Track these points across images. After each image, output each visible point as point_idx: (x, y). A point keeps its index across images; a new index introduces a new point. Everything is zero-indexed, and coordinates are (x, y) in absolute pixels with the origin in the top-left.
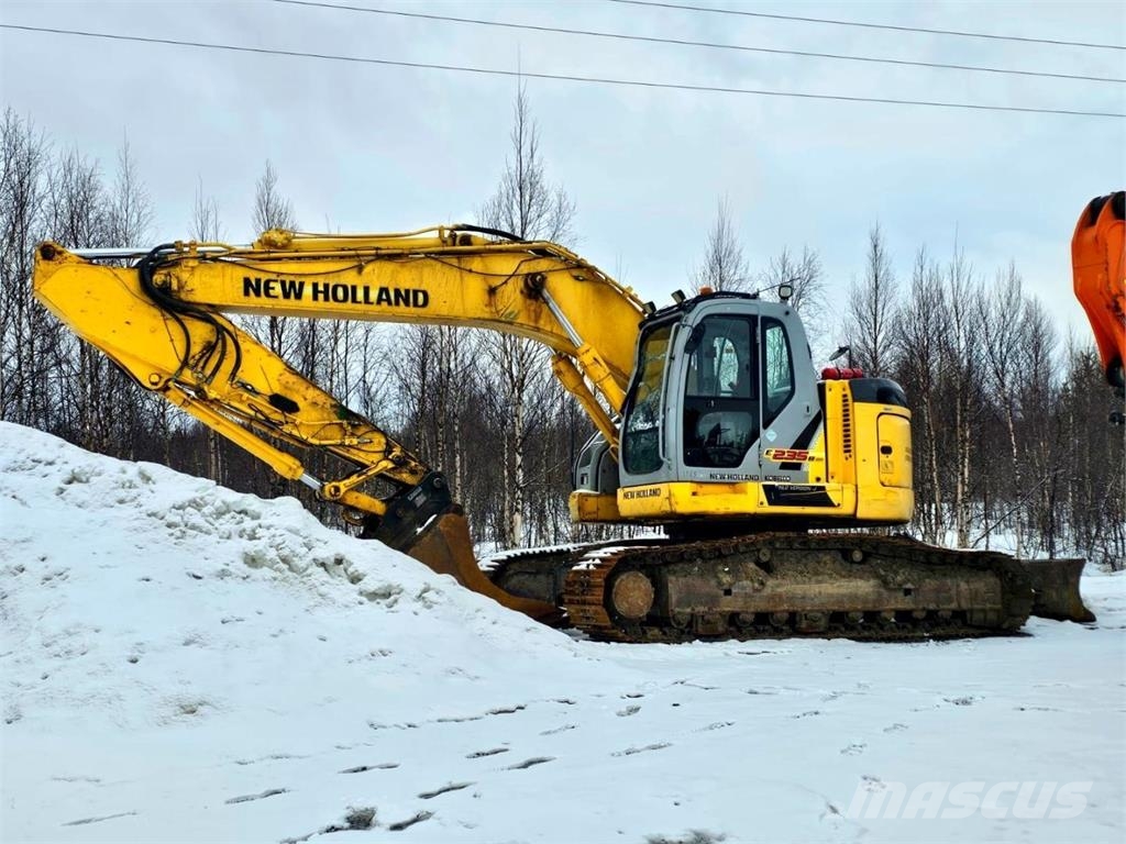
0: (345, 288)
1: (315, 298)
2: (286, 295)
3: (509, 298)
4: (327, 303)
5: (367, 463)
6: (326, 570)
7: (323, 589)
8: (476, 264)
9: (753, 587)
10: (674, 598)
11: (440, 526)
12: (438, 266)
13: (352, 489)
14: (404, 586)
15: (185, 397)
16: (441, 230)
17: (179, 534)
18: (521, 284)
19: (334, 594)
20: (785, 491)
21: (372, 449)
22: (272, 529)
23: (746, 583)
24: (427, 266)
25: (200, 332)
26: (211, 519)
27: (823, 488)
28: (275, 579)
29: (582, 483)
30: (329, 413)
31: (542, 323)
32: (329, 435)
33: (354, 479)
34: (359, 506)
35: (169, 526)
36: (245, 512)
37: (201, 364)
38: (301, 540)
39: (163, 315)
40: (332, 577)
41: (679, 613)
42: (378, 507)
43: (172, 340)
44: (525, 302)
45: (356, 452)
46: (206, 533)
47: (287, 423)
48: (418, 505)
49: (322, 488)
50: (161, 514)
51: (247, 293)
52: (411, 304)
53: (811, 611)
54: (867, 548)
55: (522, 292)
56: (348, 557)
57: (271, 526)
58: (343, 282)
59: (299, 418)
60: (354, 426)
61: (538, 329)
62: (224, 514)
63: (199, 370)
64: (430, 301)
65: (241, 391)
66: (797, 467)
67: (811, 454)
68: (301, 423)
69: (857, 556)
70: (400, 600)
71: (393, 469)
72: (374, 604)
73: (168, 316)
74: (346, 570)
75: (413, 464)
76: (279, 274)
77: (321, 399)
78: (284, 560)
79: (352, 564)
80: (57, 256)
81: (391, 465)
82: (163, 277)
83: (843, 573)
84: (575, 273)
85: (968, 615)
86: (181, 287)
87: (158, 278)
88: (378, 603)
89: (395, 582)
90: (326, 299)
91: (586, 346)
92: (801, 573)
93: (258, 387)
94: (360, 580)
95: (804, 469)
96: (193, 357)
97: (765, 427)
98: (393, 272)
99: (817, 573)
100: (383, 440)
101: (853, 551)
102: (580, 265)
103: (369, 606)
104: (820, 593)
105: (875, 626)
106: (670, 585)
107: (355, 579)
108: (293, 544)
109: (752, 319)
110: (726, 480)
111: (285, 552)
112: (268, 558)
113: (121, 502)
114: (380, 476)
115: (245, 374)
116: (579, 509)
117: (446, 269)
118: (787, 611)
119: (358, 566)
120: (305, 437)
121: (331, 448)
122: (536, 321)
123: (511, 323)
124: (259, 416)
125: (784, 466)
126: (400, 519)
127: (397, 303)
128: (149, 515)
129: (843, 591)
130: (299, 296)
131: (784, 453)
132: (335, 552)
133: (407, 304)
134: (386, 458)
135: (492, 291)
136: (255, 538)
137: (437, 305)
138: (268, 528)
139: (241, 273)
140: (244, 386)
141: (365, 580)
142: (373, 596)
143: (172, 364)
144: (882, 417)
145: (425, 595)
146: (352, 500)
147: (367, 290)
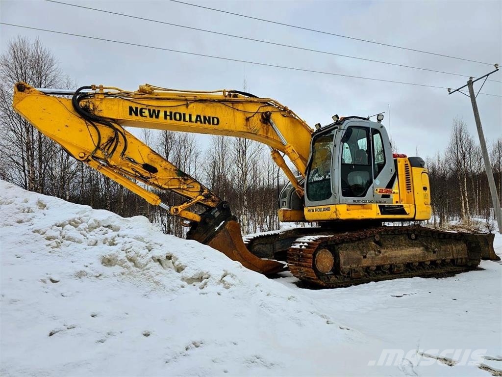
0: (180, 114)
1: (166, 118)
2: (151, 116)
3: (255, 123)
4: (171, 121)
5: (191, 197)
6: (161, 264)
7: (157, 278)
8: (240, 107)
9: (375, 253)
10: (342, 261)
11: (227, 227)
12: (224, 106)
13: (185, 210)
14: (211, 273)
15: (99, 165)
16: (224, 92)
17: (54, 244)
18: (260, 117)
19: (165, 281)
20: (387, 208)
21: (194, 191)
22: (126, 238)
23: (372, 252)
24: (218, 106)
25: (106, 132)
26: (84, 232)
27: (402, 206)
28: (123, 274)
29: (283, 205)
30: (173, 174)
31: (269, 135)
32: (173, 184)
33: (185, 204)
34: (188, 218)
35: (49, 239)
36: (109, 226)
37: (107, 148)
38: (144, 245)
39: (86, 123)
40: (164, 268)
41: (345, 268)
42: (197, 218)
43: (91, 136)
44: (262, 125)
45: (186, 192)
46: (78, 242)
47: (151, 178)
48: (216, 217)
49: (170, 210)
50: (44, 230)
51: (131, 114)
52: (211, 124)
53: (399, 263)
54: (416, 233)
55: (260, 120)
56: (175, 255)
57: (125, 235)
58: (179, 111)
59: (158, 175)
60: (185, 180)
61: (268, 138)
62: (95, 228)
63: (106, 151)
64: (220, 122)
65: (127, 162)
66: (388, 196)
67: (393, 191)
68: (159, 178)
69: (413, 237)
70: (208, 283)
71: (204, 200)
72: (191, 286)
73: (89, 124)
74: (173, 263)
75: (213, 197)
76: (147, 106)
77: (169, 166)
78: (131, 260)
79: (177, 259)
80: (26, 90)
81: (203, 198)
82: (85, 103)
83: (410, 245)
84: (283, 113)
85: (455, 261)
86: (95, 109)
87: (82, 103)
88: (194, 285)
89: (205, 270)
90: (171, 119)
91: (289, 145)
92: (393, 245)
93: (137, 160)
94: (183, 269)
95: (391, 197)
96: (103, 144)
97: (375, 179)
98: (203, 108)
99: (400, 246)
100: (199, 186)
101: (411, 234)
102: (285, 109)
103: (188, 287)
104: (402, 255)
105: (421, 268)
106: (340, 255)
107: (179, 269)
108: (139, 248)
109: (367, 129)
110: (360, 203)
111: (132, 254)
112: (119, 259)
113: (20, 222)
114: (198, 203)
115: (129, 153)
116: (283, 216)
117: (227, 108)
118: (390, 264)
119: (182, 260)
120: (161, 185)
121: (174, 190)
122: (267, 134)
123: (256, 134)
124: (137, 174)
125: (383, 196)
126: (208, 224)
127: (205, 123)
128: (34, 232)
129: (411, 253)
130: (157, 117)
131: (383, 190)
132: (167, 252)
133: (209, 123)
134: (201, 195)
135: (247, 119)
136: (114, 244)
137: (223, 125)
138: (123, 237)
139: (128, 104)
140: (129, 159)
141: (186, 269)
142: (190, 281)
143: (92, 148)
144: (423, 174)
145: (224, 279)
146: (185, 214)
147: (190, 116)
